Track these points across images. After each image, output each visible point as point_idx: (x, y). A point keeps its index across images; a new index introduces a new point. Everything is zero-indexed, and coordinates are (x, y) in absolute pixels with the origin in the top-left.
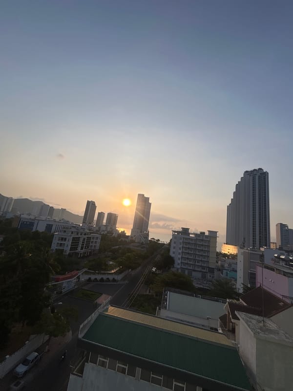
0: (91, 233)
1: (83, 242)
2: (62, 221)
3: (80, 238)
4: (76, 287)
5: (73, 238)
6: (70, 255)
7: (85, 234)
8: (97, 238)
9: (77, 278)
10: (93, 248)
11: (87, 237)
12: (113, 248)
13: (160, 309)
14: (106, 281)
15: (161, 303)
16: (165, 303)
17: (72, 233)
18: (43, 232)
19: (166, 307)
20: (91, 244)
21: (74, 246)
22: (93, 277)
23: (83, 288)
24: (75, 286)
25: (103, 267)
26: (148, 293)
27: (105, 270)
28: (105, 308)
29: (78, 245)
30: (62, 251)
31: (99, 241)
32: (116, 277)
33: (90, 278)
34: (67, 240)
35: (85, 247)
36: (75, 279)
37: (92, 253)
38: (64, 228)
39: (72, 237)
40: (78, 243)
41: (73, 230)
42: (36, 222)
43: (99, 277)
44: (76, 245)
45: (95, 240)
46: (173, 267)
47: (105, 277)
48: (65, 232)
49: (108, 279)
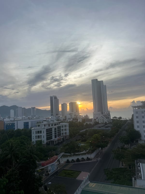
0: (60, 123)
1: (55, 132)
2: (35, 118)
3: (51, 128)
4: (59, 169)
5: (47, 129)
6: (48, 144)
7: (55, 125)
8: (66, 126)
9: (58, 161)
10: (64, 135)
11: (58, 127)
12: (81, 131)
13: (135, 179)
14: (82, 161)
15: (135, 174)
16: (140, 174)
17: (45, 125)
18: (22, 130)
19: (141, 177)
20: (62, 132)
21: (49, 137)
22: (70, 159)
23: (65, 169)
24: (57, 168)
25: (77, 149)
26: (121, 166)
27: (78, 151)
28: (86, 184)
29: (52, 135)
30: (41, 142)
31: (68, 128)
32: (90, 156)
33: (68, 160)
34: (42, 132)
35: (58, 135)
36: (56, 162)
37: (65, 139)
38: (38, 123)
39: (45, 129)
40: (52, 132)
41: (45, 123)
42: (16, 122)
43: (75, 158)
44: (50, 135)
45: (64, 128)
46: (141, 140)
47: (80, 157)
48: (39, 126)
49: (83, 158)
